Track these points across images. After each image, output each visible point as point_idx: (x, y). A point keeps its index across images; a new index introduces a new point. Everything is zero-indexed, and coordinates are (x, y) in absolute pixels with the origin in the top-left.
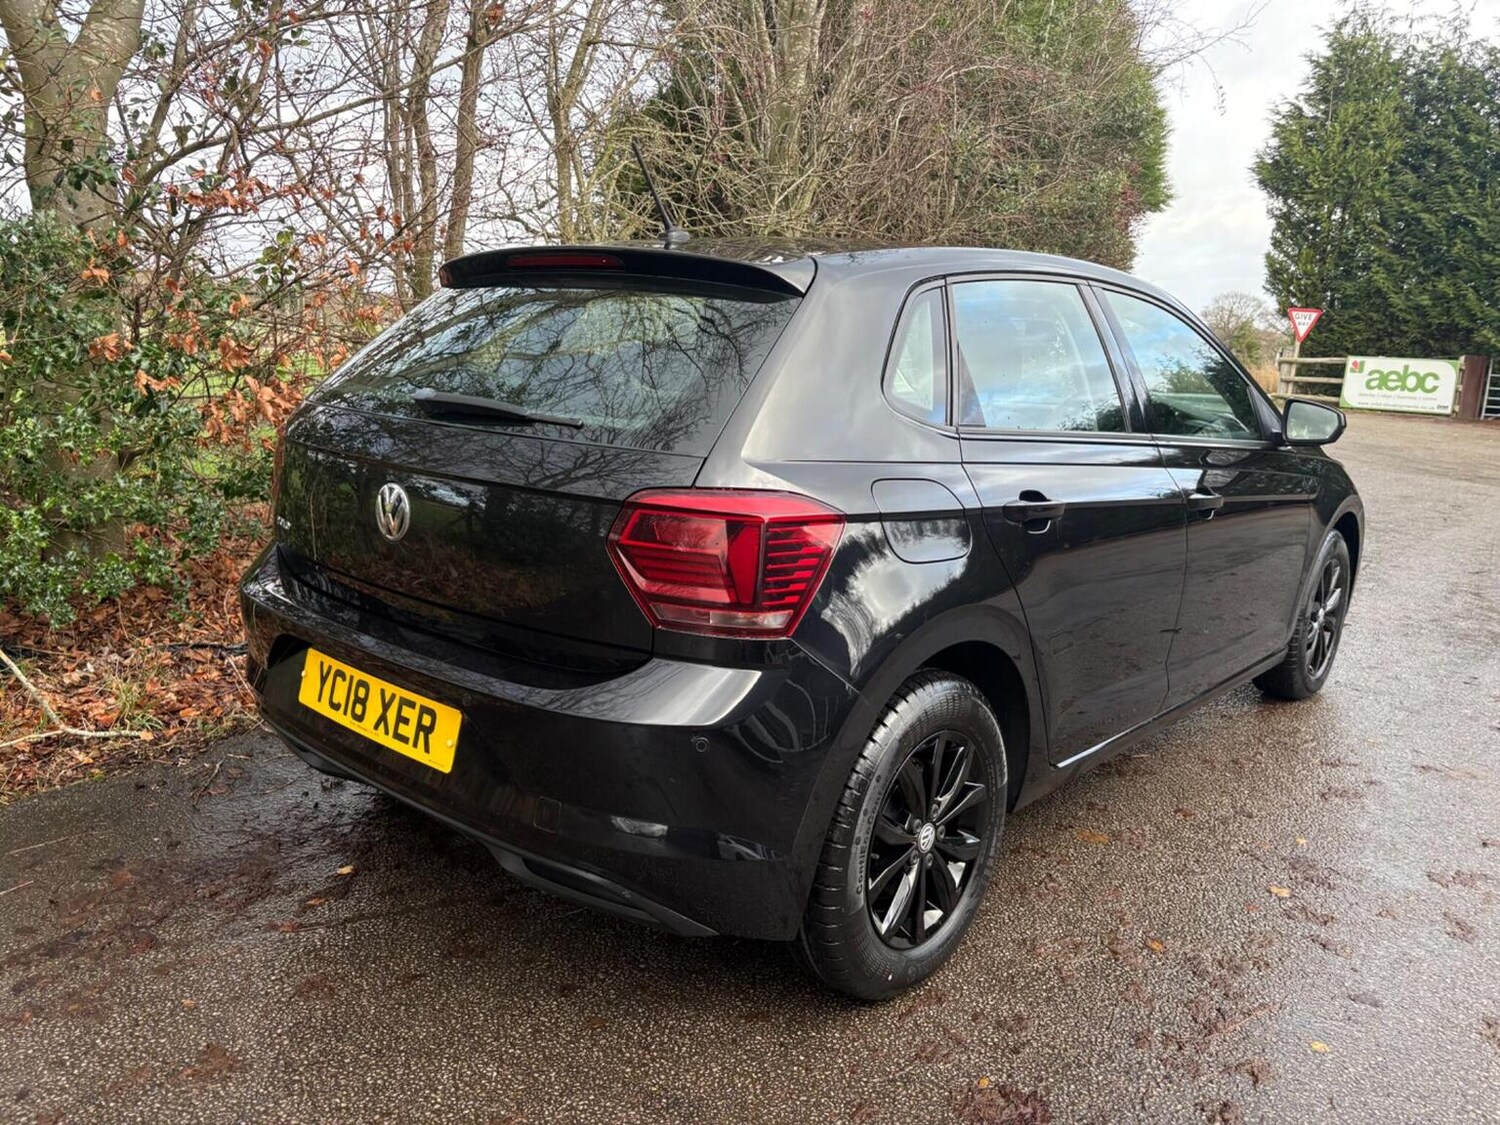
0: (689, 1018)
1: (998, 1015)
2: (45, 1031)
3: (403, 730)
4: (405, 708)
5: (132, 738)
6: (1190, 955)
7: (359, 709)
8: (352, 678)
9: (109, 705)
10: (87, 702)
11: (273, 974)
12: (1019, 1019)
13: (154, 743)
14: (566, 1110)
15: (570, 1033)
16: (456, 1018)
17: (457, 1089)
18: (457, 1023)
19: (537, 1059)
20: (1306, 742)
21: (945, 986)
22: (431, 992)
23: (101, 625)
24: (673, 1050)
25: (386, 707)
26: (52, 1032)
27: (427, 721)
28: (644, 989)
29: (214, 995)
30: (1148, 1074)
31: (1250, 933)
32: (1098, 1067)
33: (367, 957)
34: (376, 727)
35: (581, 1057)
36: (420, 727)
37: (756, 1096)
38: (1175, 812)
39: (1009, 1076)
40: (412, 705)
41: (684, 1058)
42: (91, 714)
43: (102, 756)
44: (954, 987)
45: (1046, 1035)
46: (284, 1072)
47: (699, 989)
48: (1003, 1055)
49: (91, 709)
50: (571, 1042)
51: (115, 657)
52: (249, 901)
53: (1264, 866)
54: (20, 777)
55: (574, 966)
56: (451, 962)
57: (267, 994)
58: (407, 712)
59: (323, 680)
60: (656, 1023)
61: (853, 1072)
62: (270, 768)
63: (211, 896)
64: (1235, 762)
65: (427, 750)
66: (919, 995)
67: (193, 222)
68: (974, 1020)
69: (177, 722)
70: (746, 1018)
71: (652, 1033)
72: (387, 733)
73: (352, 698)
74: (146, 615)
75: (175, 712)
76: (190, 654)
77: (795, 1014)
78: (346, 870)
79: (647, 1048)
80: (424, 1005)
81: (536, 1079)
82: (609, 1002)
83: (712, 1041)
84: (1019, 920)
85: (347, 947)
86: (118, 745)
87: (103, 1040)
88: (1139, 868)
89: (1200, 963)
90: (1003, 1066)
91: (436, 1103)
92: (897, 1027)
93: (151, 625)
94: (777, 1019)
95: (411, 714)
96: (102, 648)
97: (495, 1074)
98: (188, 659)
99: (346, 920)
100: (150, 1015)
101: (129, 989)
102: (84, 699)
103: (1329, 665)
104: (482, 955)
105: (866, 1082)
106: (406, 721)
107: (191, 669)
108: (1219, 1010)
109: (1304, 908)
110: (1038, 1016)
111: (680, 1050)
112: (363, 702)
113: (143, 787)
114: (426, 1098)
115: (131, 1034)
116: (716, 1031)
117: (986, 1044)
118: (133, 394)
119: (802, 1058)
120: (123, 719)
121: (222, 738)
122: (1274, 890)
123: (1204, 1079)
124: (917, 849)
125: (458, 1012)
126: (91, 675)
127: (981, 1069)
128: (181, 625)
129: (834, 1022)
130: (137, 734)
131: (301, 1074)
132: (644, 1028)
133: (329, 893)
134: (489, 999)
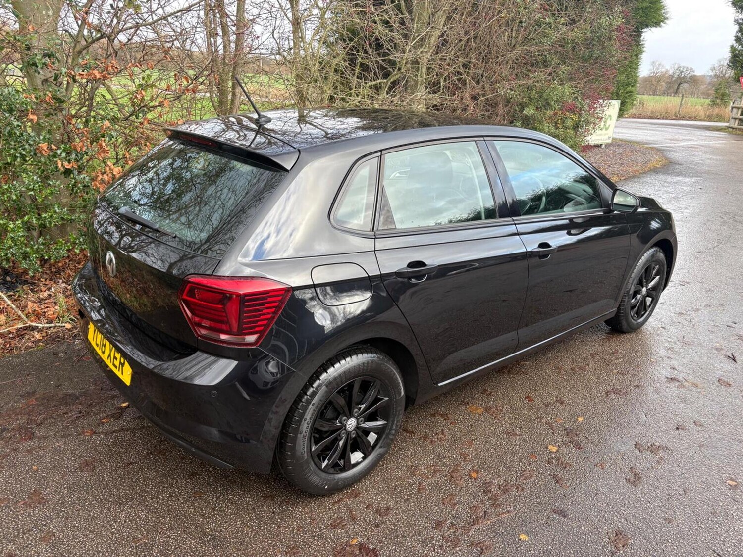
0: (240, 495)
1: (379, 507)
3: (115, 362)
4: (116, 353)
5: (62, 327)
6: (488, 481)
7: (103, 350)
8: (101, 337)
9: (56, 309)
10: (47, 307)
11: (73, 457)
12: (388, 509)
13: (69, 330)
14: (166, 537)
15: (184, 498)
16: (139, 487)
17: (125, 522)
18: (139, 489)
19: (165, 511)
20: (617, 359)
21: (362, 488)
22: (135, 472)
23: (61, 269)
24: (224, 511)
25: (111, 351)
27: (122, 361)
28: (227, 478)
29: (46, 465)
30: (433, 544)
31: (524, 471)
32: (412, 538)
33: (115, 451)
34: (108, 359)
35: (184, 511)
36: (120, 363)
37: (250, 538)
38: (526, 398)
39: (368, 539)
41: (228, 515)
42: (47, 314)
43: (47, 335)
44: (366, 490)
45: (395, 519)
46: (60, 506)
47: (250, 480)
48: (371, 528)
49: (47, 312)
50: (183, 503)
51: (64, 285)
52: (78, 418)
53: (553, 433)
54: (8, 346)
55: (201, 463)
56: (149, 457)
57: (68, 467)
58: (117, 355)
60: (224, 496)
61: (298, 530)
63: (63, 414)
64: (572, 369)
65: (122, 374)
66: (348, 492)
68: (366, 508)
70: (264, 497)
71: (220, 501)
72: (111, 362)
73: (101, 345)
77: (287, 497)
78: (124, 405)
79: (214, 509)
80: (129, 478)
81: (160, 521)
82: (208, 484)
83: (244, 508)
84: (415, 454)
85: (109, 446)
86: (55, 330)
88: (490, 429)
89: (489, 486)
90: (368, 533)
91: (114, 528)
92: (329, 509)
94: (278, 499)
96: (59, 280)
97: (144, 516)
99: (114, 431)
100: (18, 473)
101: (14, 459)
102: (46, 306)
103: (650, 315)
104: (164, 454)
105: (302, 536)
106: (116, 359)
108: (485, 512)
109: (559, 459)
110: (397, 508)
111: (228, 511)
112: (104, 347)
113: (56, 354)
114: (111, 525)
115: (7, 482)
116: (248, 503)
117: (365, 521)
119: (279, 520)
120: (60, 317)
122: (550, 447)
123: (457, 549)
124: (345, 429)
125: (142, 483)
126: (52, 294)
127: (357, 534)
129: (303, 502)
130: (64, 325)
131: (66, 508)
133: (113, 416)
134: (157, 477)
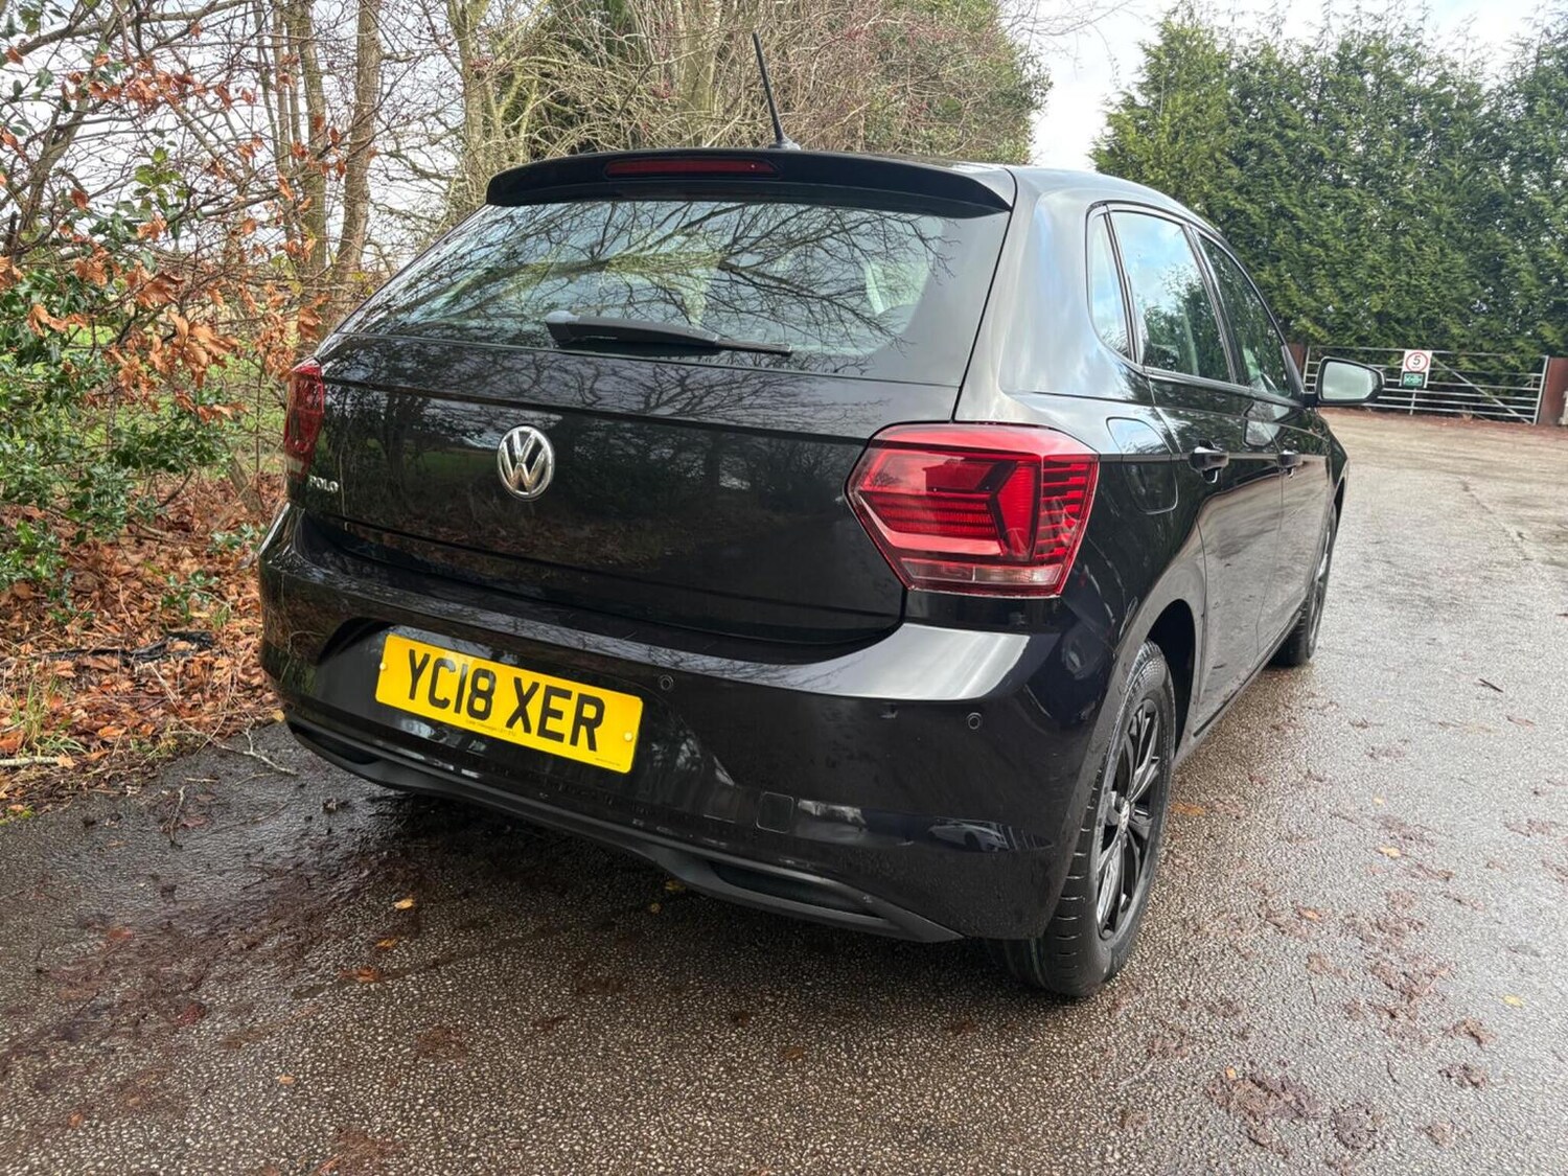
0: (892, 1036)
1: (1204, 1001)
2: (108, 1135)
3: (552, 724)
4: (553, 699)
5: (47, 765)
6: (1347, 921)
7: (480, 704)
8: (464, 667)
11: (378, 1034)
12: (1226, 1002)
13: (80, 770)
15: (769, 1066)
16: (629, 1064)
17: (674, 1146)
18: (633, 1070)
19: (748, 1101)
20: (1325, 705)
21: (1135, 976)
22: (583, 1037)
24: (892, 1073)
25: (524, 699)
26: (120, 1135)
27: (590, 712)
28: (826, 1009)
29: (313, 1068)
30: (1380, 1046)
31: (1387, 895)
32: (1330, 1045)
33: (483, 1003)
34: (510, 724)
35: (796, 1093)
36: (579, 720)
37: (1009, 1114)
38: (1251, 780)
39: (1252, 1064)
40: (567, 695)
41: (910, 1081)
43: (17, 789)
44: (1145, 976)
45: (1262, 1017)
46: (453, 1150)
47: (884, 1003)
48: (1233, 1042)
50: (776, 1077)
52: (302, 949)
53: (1360, 828)
55: (733, 991)
56: (588, 999)
57: (383, 1058)
58: (556, 703)
59: (416, 673)
60: (858, 1045)
61: (1096, 1077)
62: (248, 791)
63: (249, 948)
64: (1274, 727)
65: (592, 746)
66: (1115, 988)
68: (1184, 1008)
69: (99, 743)
70: (952, 1029)
71: (860, 1057)
72: (527, 729)
73: (468, 691)
74: (17, 617)
75: (90, 733)
76: (89, 661)
77: (1001, 1020)
78: (406, 904)
79: (864, 1075)
80: (584, 1052)
81: (759, 1124)
82: (794, 1028)
83: (930, 1060)
85: (454, 993)
86: (33, 774)
87: (195, 1137)
88: (1250, 838)
89: (1360, 928)
90: (1239, 1053)
91: (658, 1165)
92: (1113, 1025)
93: (27, 629)
94: (985, 1028)
95: (568, 708)
97: (709, 1124)
98: (88, 667)
99: (436, 964)
100: (241, 1100)
101: (197, 1070)
104: (620, 988)
105: (1115, 1087)
106: (558, 715)
107: (94, 679)
108: (1405, 974)
109: (1419, 866)
110: (1243, 998)
111: (900, 1072)
112: (488, 696)
113: (92, 823)
114: (643, 1160)
115: (228, 1127)
116: (928, 1048)
117: (1210, 1032)
118: (20, 335)
119: (1034, 1067)
120: (30, 742)
121: (169, 760)
122: (1383, 850)
123: (1431, 1044)
125: (627, 1056)
127: (1220, 1059)
128: (66, 628)
129: (1046, 1024)
130: (53, 760)
131: (475, 1150)
132: (849, 1050)
133: (397, 932)
134: (655, 1038)
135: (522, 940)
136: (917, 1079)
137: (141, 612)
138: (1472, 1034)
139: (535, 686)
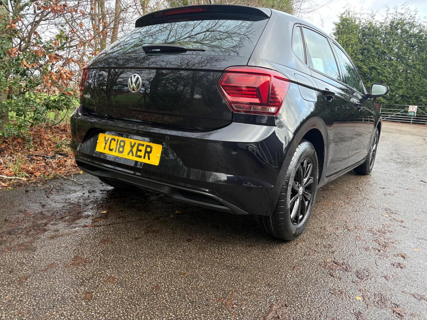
0: (231, 247)
1: (323, 244)
2: (14, 254)
3: (139, 153)
4: (139, 146)
5: (20, 180)
6: (370, 230)
7: (121, 149)
8: (118, 140)
10: (2, 169)
11: (90, 238)
12: (330, 245)
13: (27, 181)
14: (203, 271)
15: (195, 251)
17: (165, 266)
18: (157, 249)
19: (187, 258)
20: (373, 184)
22: (145, 242)
23: (4, 149)
24: (230, 255)
25: (132, 147)
26: (17, 254)
27: (149, 149)
28: (214, 240)
29: (72, 243)
30: (374, 257)
31: (383, 225)
33: (120, 233)
34: (128, 154)
35: (201, 257)
36: (146, 152)
37: (261, 265)
38: (347, 198)
39: (334, 259)
40: (143, 145)
42: (5, 173)
43: (11, 184)
44: (307, 238)
45: (340, 249)
46: (104, 263)
47: (230, 239)
48: (330, 254)
49: (4, 171)
50: (196, 253)
51: (9, 157)
52: (75, 219)
53: (378, 210)
55: (189, 234)
56: (149, 234)
57: (90, 243)
58: (141, 148)
59: (106, 142)
60: (221, 248)
61: (288, 259)
62: (70, 187)
63: (61, 218)
65: (149, 159)
67: (36, 22)
68: (317, 246)
69: (34, 176)
70: (249, 246)
71: (221, 250)
72: (133, 155)
73: (118, 146)
74: (18, 147)
75: (32, 173)
76: (34, 158)
77: (263, 245)
78: (105, 212)
79: (221, 254)
80: (145, 245)
81: (189, 263)
82: (204, 243)
83: (241, 252)
85: (113, 231)
86: (15, 181)
87: (36, 256)
89: (373, 231)
90: (331, 256)
91: (159, 270)
92: (295, 248)
93: (20, 150)
94: (258, 246)
95: (143, 149)
96: (5, 155)
97: (175, 262)
98: (34, 159)
99: (109, 224)
100: (51, 249)
103: (373, 166)
104: (158, 232)
105: (293, 261)
106: (141, 151)
107: (35, 162)
108: (385, 242)
109: (394, 219)
110: (335, 244)
111: (232, 254)
112: (123, 147)
113: (28, 191)
114: (155, 269)
115: (46, 254)
116: (241, 250)
117: (323, 251)
118: (20, 69)
119: (270, 256)
120: (16, 174)
121: (51, 180)
122: (384, 215)
123: (390, 258)
124: (299, 193)
125: (156, 247)
127: (325, 257)
128: (30, 150)
129: (276, 247)
130: (21, 178)
131: (110, 263)
133: (101, 217)
134: (165, 243)
135: (134, 221)
136: (236, 256)
137: (50, 148)
138: (403, 256)
139: (135, 144)
